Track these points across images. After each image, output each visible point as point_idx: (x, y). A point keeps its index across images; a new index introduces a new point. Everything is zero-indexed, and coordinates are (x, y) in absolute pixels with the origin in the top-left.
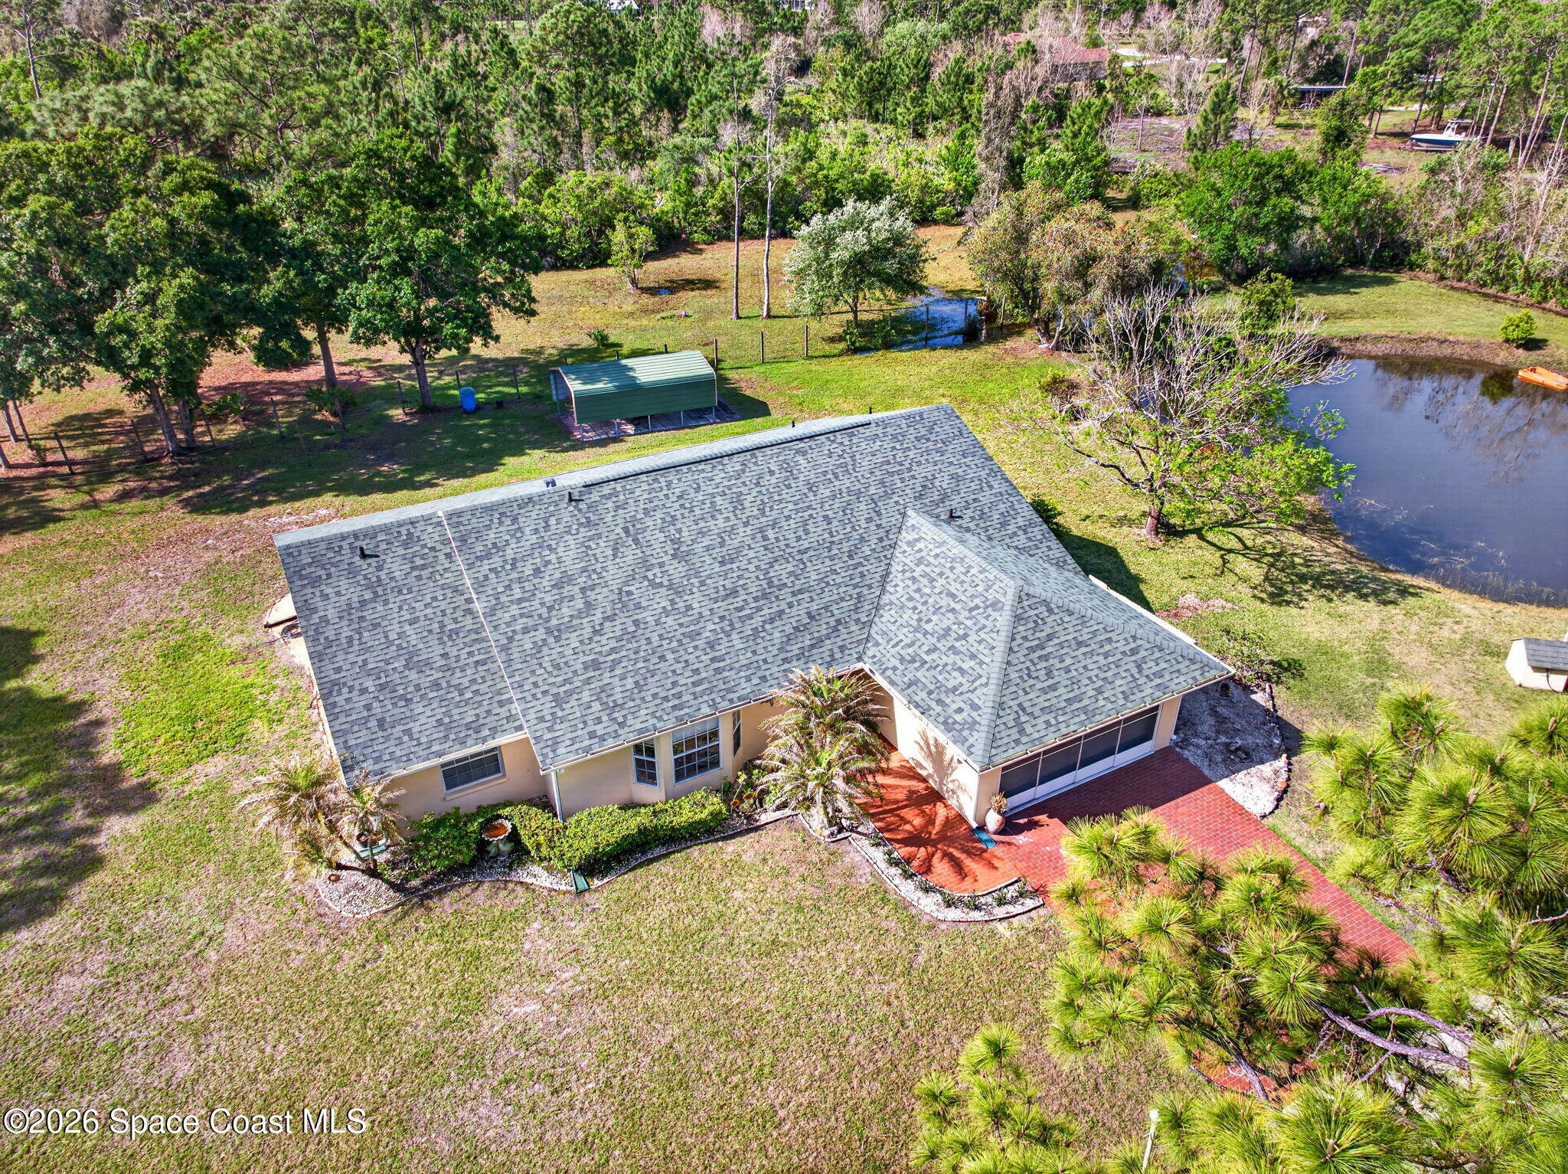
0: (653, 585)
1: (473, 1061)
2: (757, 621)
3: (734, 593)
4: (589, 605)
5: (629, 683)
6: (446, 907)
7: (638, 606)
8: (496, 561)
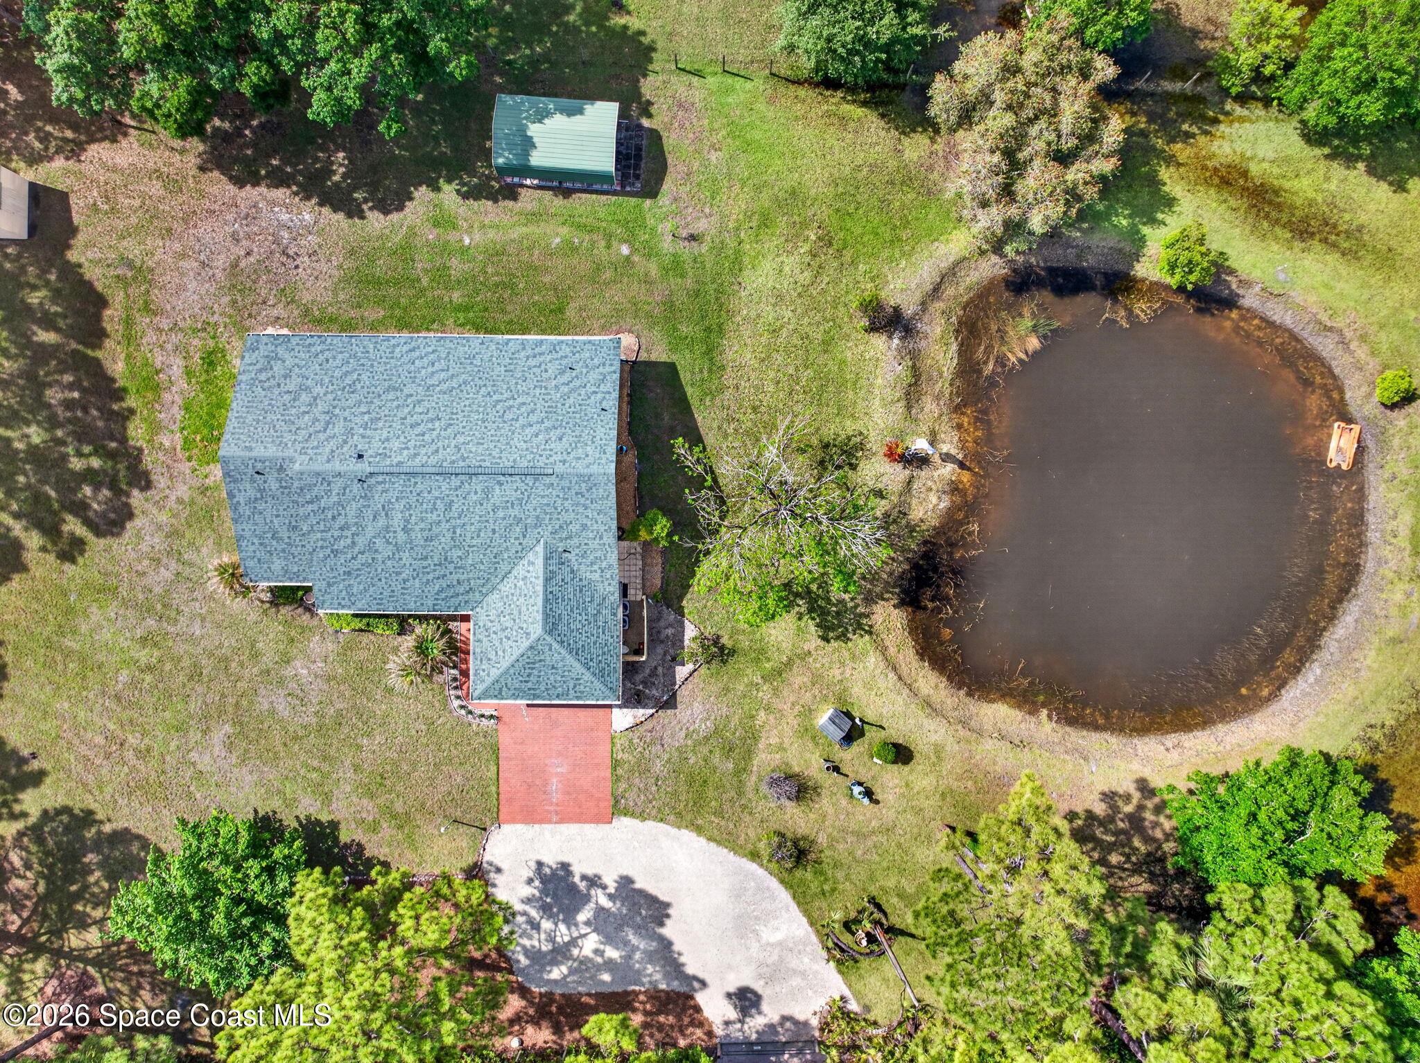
0: (388, 543)
1: (281, 682)
2: (430, 577)
3: (426, 558)
4: (353, 543)
5: (361, 587)
7: (376, 551)
8: (315, 507)
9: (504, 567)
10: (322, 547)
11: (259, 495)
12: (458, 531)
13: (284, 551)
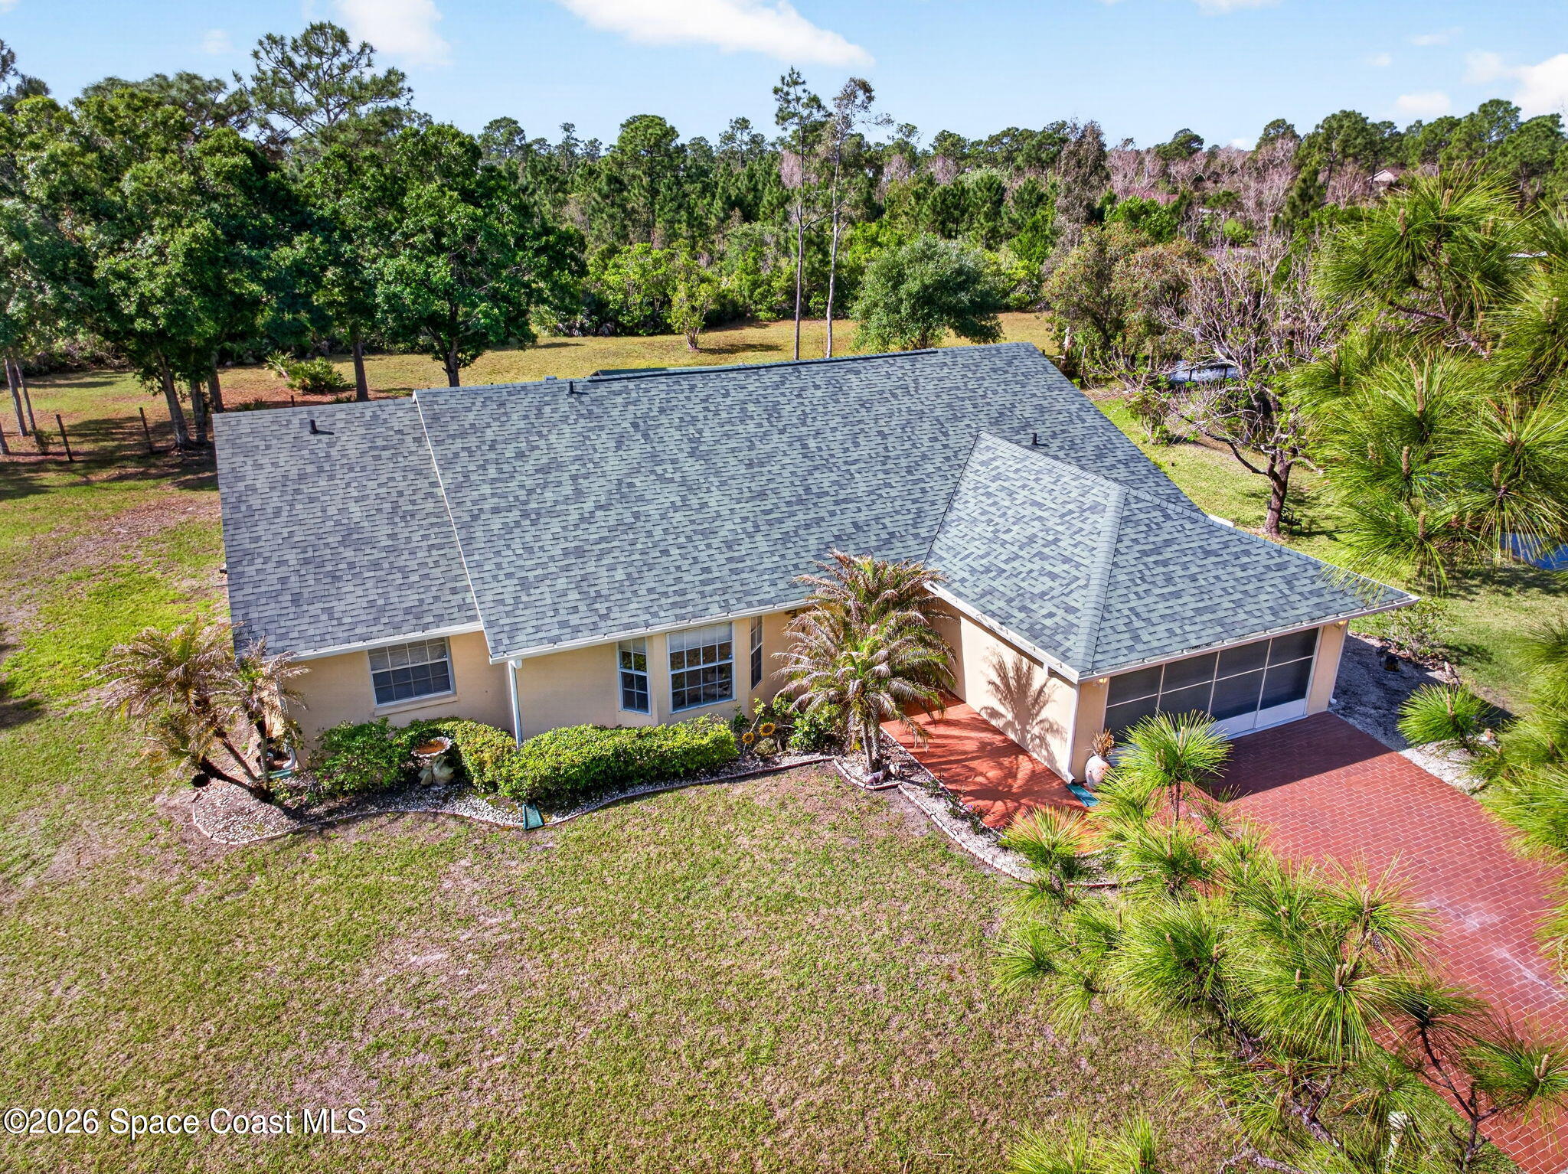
0: (662, 479)
1: (337, 1020)
2: (789, 525)
3: (762, 495)
4: (579, 494)
5: (620, 575)
6: (349, 839)
7: (641, 499)
8: (472, 441)
9: (938, 487)
10: (495, 510)
11: (310, 469)
12: (812, 444)
13: (376, 565)
